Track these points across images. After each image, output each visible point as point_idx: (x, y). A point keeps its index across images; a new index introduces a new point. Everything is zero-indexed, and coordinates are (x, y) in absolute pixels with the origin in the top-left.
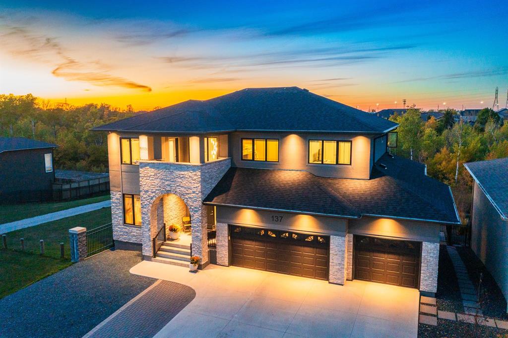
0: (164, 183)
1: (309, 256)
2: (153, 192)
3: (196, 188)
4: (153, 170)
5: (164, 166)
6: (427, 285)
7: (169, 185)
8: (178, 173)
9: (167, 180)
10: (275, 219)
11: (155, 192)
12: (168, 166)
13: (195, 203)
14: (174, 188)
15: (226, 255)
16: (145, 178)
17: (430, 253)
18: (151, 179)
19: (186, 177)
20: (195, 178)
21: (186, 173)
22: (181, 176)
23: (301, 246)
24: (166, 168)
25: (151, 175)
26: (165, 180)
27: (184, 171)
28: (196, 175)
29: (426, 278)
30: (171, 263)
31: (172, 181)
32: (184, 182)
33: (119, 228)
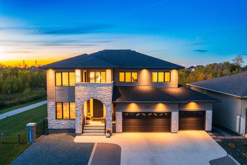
0: (90, 94)
1: (161, 122)
2: (83, 99)
3: (109, 95)
4: (83, 87)
5: (90, 85)
6: (208, 128)
7: (93, 95)
8: (98, 88)
9: (92, 92)
10: (146, 107)
11: (84, 99)
12: (93, 85)
13: (108, 102)
14: (96, 96)
15: (121, 127)
16: (78, 92)
17: (209, 115)
18: (82, 92)
19: (103, 89)
20: (108, 90)
21: (103, 87)
22: (101, 89)
23: (158, 118)
24: (91, 86)
25: (82, 90)
26: (91, 92)
27: (102, 87)
28: (109, 88)
29: (208, 125)
30: (93, 135)
31: (95, 92)
32: (102, 92)
33: (52, 122)
